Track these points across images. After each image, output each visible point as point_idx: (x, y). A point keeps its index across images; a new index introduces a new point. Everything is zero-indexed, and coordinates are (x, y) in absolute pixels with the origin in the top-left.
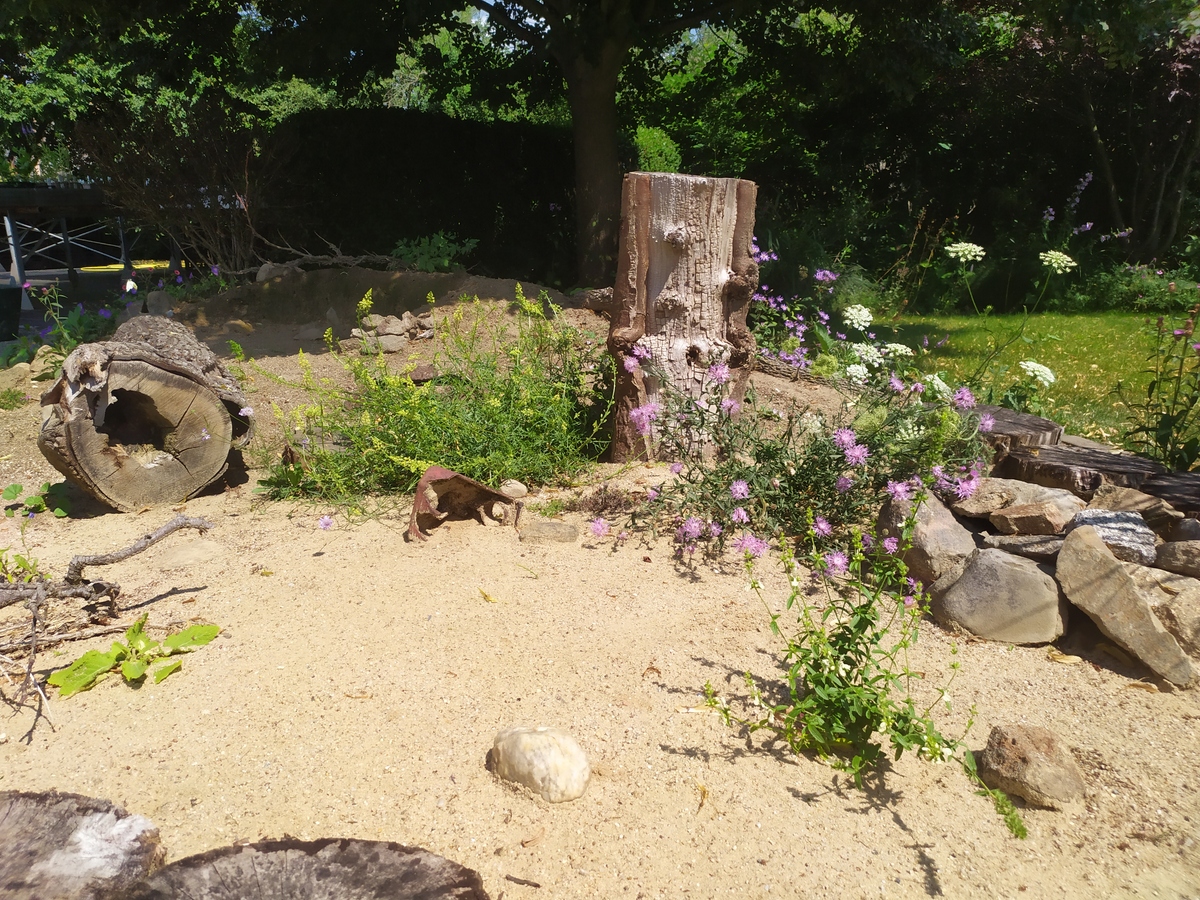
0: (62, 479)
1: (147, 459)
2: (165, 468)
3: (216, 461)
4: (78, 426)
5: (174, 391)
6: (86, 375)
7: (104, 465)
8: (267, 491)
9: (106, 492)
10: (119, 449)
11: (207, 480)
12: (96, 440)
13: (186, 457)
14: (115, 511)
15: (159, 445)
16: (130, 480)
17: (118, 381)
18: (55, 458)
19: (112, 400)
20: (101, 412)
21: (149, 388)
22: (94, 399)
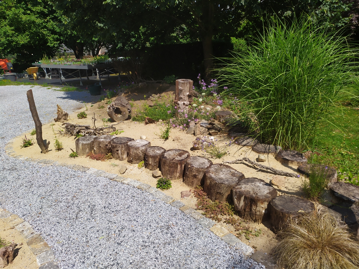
0: (110, 118)
1: (119, 116)
2: (121, 117)
3: (127, 116)
4: (112, 111)
5: (122, 107)
6: (113, 106)
7: (115, 116)
8: (132, 120)
9: (115, 119)
10: (116, 114)
11: (126, 118)
12: (114, 113)
13: (124, 116)
14: (116, 122)
15: (121, 114)
16: (117, 118)
17: (116, 106)
18: (109, 115)
19: (116, 108)
20: (114, 110)
21: (120, 107)
22: (114, 108)
